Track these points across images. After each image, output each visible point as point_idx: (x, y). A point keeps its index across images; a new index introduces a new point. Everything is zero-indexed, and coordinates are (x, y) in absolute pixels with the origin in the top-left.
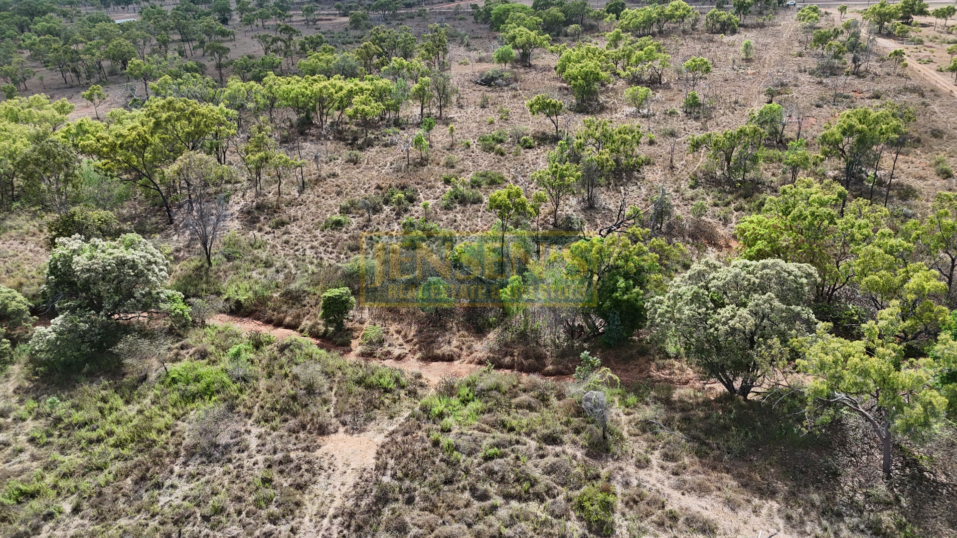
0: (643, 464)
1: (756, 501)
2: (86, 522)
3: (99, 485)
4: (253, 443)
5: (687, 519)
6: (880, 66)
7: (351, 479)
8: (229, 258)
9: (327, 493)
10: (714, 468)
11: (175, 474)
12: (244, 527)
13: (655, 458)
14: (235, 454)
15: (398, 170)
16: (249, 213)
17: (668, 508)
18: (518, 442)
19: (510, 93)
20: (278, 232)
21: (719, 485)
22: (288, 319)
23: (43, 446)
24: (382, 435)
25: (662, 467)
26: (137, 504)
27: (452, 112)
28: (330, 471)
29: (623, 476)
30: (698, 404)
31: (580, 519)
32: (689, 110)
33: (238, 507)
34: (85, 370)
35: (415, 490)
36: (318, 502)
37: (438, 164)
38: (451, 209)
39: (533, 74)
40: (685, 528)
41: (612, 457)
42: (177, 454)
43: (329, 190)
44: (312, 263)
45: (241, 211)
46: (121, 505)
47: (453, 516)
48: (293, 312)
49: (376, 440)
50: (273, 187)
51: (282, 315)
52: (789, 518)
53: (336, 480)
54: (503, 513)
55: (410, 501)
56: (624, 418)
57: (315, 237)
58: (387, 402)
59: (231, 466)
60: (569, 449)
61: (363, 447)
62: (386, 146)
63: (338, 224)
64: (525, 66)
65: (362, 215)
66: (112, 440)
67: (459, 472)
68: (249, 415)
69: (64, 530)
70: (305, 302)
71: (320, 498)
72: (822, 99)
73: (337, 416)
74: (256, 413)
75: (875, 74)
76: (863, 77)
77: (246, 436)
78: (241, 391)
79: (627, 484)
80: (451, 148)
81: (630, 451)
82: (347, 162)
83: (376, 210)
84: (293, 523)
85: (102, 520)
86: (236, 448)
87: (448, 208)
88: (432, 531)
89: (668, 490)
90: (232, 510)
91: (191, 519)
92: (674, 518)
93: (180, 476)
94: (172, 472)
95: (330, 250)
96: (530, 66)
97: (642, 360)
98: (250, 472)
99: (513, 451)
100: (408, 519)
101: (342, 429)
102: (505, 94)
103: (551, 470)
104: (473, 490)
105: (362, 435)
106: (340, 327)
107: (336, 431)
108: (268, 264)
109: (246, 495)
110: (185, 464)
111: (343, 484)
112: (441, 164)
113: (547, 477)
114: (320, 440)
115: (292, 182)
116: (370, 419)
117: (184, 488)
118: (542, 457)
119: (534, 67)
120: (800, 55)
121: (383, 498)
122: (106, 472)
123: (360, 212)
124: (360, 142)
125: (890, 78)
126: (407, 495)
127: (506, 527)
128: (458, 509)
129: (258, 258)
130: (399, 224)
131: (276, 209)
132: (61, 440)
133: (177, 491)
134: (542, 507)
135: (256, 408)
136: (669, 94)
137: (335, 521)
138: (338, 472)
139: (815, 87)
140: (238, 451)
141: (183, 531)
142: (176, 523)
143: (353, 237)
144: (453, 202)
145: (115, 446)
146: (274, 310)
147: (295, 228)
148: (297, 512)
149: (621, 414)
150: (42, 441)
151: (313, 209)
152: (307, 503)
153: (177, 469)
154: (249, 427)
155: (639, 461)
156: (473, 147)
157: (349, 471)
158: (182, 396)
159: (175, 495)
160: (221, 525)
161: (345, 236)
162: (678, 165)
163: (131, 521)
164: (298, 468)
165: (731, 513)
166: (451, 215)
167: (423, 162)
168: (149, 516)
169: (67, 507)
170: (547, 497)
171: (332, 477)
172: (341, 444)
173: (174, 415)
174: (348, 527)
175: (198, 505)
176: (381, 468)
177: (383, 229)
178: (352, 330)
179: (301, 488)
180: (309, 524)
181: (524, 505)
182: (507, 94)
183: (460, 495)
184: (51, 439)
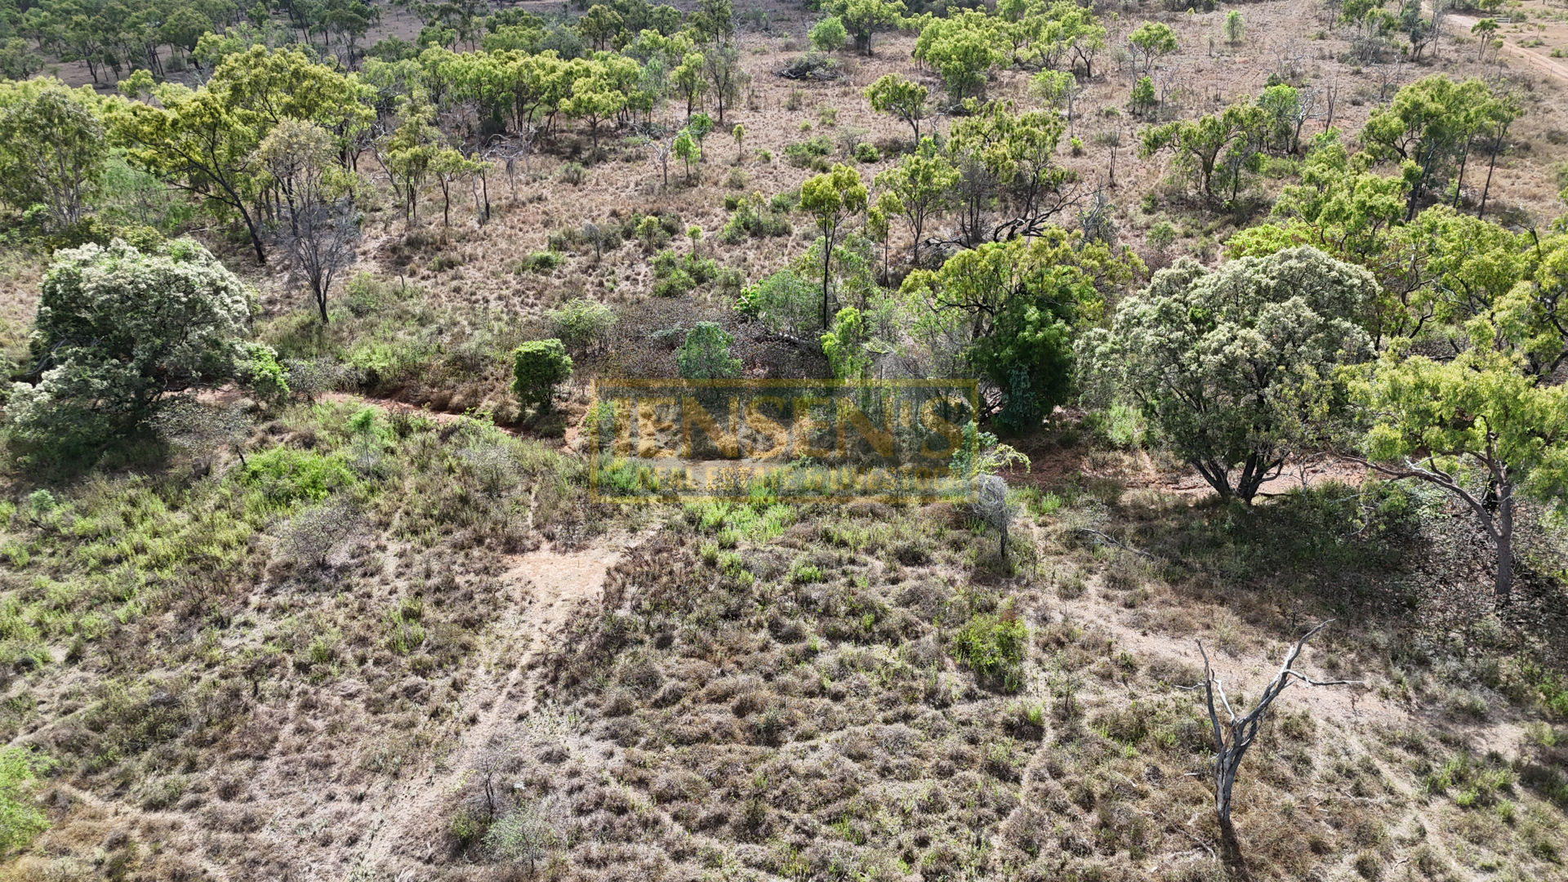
0: (1071, 592)
1: (1273, 643)
2: (90, 675)
3: (117, 621)
4: (390, 564)
5: (1153, 669)
6: (1457, 51)
7: (560, 616)
8: (358, 312)
9: (517, 634)
10: (1198, 598)
11: (251, 607)
12: (369, 681)
13: (1094, 584)
14: (355, 579)
15: (650, 191)
16: (394, 250)
17: (1117, 654)
18: (852, 562)
19: (838, 90)
20: (442, 277)
21: (1208, 620)
22: (457, 399)
23: (24, 567)
24: (618, 554)
25: (1106, 597)
26: (181, 650)
27: (740, 116)
28: (526, 604)
29: (1037, 610)
30: (1166, 510)
31: (963, 668)
32: (1138, 110)
33: (359, 652)
34: (102, 462)
35: (673, 627)
36: (501, 647)
37: (716, 184)
38: (738, 243)
39: (874, 65)
40: (1148, 681)
41: (1018, 582)
42: (256, 580)
43: (531, 219)
44: (499, 319)
45: (382, 248)
46: (153, 650)
47: (739, 664)
48: (465, 387)
49: (605, 561)
50: (437, 215)
51: (447, 392)
52: (1332, 667)
53: (536, 615)
54: (828, 659)
55: (664, 643)
56: (1037, 531)
57: (505, 282)
58: (624, 508)
59: (351, 597)
60: (943, 572)
61: (584, 570)
62: (627, 160)
63: (545, 264)
64: (862, 55)
65: (586, 253)
66: (142, 559)
67: (750, 601)
68: (386, 526)
69: (50, 687)
70: (486, 373)
71: (505, 642)
72: (1361, 93)
73: (538, 527)
74: (396, 521)
75: (1449, 60)
76: (1430, 65)
77: (378, 554)
78: (372, 491)
79: (1045, 620)
80: (740, 160)
81: (1049, 575)
82: (561, 182)
83: (610, 245)
84: (457, 675)
85: (119, 672)
86: (360, 571)
87: (731, 241)
88: (703, 685)
89: (1117, 629)
90: (349, 656)
91: (277, 669)
92: (1129, 666)
93: (260, 609)
94: (246, 604)
95: (530, 301)
96: (871, 54)
97: (1065, 454)
98: (383, 604)
99: (844, 573)
100: (659, 668)
101: (546, 546)
102: (828, 92)
103: (911, 599)
104: (775, 627)
105: (582, 553)
106: (546, 408)
107: (537, 548)
108: (423, 320)
109: (375, 637)
110: (270, 592)
111: (546, 622)
112: (721, 184)
113: (905, 610)
114: (507, 560)
115: (469, 210)
116: (595, 532)
117: (266, 625)
118: (895, 581)
119: (879, 56)
120: (1322, 37)
121: (617, 639)
122: (131, 603)
123: (584, 248)
124: (585, 155)
125: (1473, 66)
126: (658, 635)
127: (832, 680)
128: (747, 653)
129: (407, 312)
130: (649, 264)
131: (439, 245)
132: (54, 561)
133: (254, 631)
134: (895, 652)
135: (397, 515)
136: (1104, 90)
137: (530, 673)
138: (538, 606)
139: (1350, 78)
140: (364, 575)
141: (260, 685)
142: (249, 673)
143: (570, 282)
144: (741, 233)
145: (149, 567)
146: (433, 386)
147: (472, 271)
148: (464, 661)
149: (1032, 525)
150: (20, 562)
151: (503, 245)
152: (483, 648)
153: (254, 600)
154: (383, 541)
155: (1066, 587)
156: (775, 161)
157: (559, 603)
158: (269, 496)
159: (250, 637)
160: (328, 679)
161: (557, 282)
162: (1120, 182)
163: (170, 674)
164: (469, 597)
165: (1229, 660)
166: (737, 252)
167: (690, 181)
168: (202, 666)
169: (59, 654)
170: (903, 638)
171: (527, 612)
172: (544, 567)
173: (253, 523)
174: (554, 681)
175: (290, 652)
176: (613, 598)
177: (621, 272)
178: (566, 413)
179: (472, 625)
180: (484, 677)
181: (863, 649)
182: (832, 91)
183: (752, 636)
184: (36, 558)
